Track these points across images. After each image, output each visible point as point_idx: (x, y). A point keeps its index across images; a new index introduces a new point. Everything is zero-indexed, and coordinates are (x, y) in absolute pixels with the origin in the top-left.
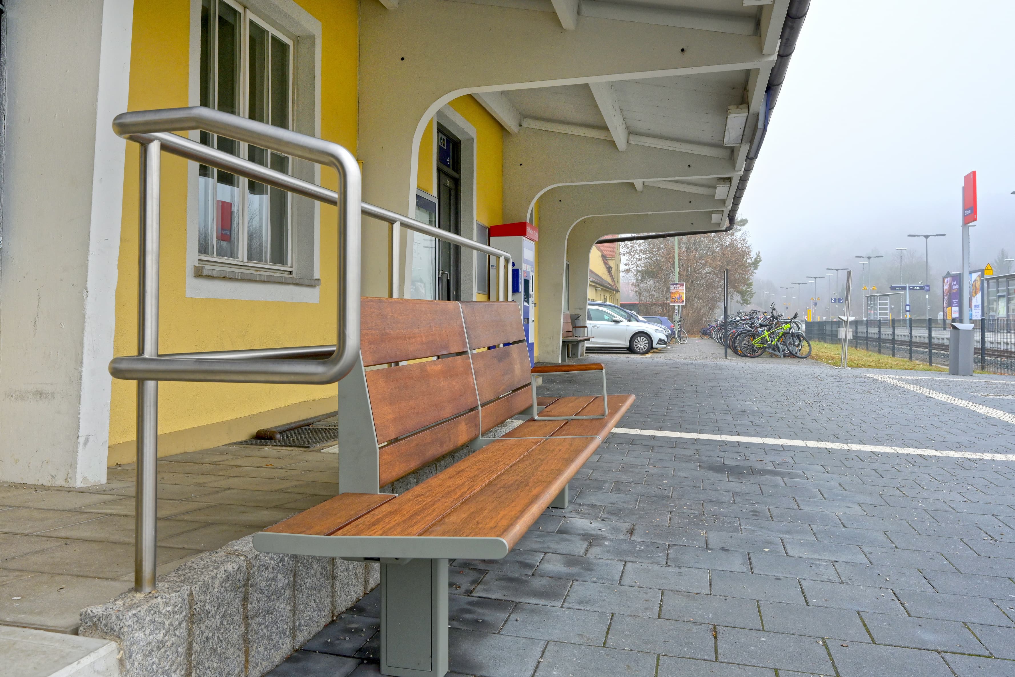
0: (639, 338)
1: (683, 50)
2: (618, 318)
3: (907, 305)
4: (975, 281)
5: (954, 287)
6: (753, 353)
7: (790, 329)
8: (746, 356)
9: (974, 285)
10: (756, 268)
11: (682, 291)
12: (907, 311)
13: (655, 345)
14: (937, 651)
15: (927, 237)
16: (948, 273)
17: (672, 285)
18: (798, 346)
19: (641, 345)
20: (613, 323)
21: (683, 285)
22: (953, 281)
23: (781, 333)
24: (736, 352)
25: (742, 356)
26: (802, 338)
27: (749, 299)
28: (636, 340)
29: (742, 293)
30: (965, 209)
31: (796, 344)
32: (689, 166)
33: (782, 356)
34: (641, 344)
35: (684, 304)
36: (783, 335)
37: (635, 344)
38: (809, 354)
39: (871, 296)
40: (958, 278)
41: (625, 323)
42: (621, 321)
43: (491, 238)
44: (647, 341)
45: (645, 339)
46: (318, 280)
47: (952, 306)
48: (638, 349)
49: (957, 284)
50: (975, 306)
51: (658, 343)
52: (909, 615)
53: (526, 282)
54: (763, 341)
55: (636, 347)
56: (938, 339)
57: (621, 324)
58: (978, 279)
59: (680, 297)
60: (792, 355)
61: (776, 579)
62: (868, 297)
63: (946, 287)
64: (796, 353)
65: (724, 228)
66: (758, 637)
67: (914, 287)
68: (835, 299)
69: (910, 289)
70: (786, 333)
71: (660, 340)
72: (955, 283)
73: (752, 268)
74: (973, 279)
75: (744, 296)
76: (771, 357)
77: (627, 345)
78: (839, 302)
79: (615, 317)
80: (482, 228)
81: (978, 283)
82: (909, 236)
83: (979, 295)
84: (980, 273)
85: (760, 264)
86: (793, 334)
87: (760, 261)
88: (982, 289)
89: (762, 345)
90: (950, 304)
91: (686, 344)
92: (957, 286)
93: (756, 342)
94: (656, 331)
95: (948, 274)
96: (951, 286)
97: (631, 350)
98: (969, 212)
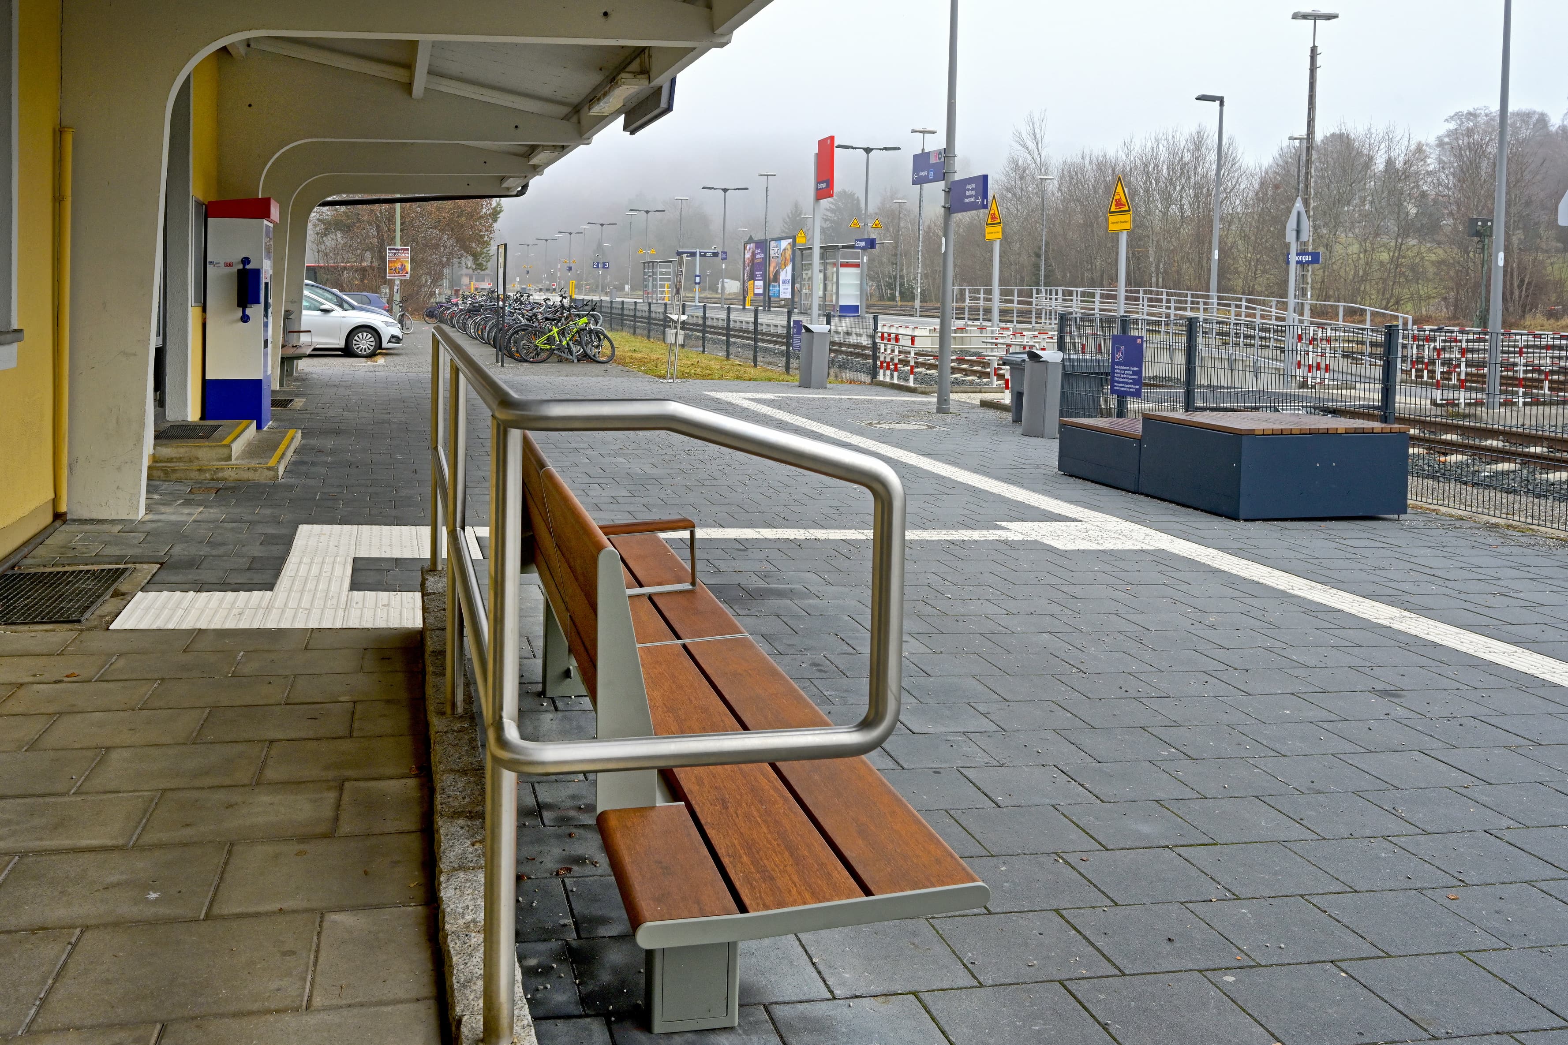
0: (360, 335)
1: (606, 14)
2: (327, 305)
3: (697, 276)
4: (784, 250)
5: (758, 256)
6: (533, 357)
7: (587, 324)
8: (526, 361)
9: (783, 255)
10: (495, 220)
11: (406, 258)
12: (696, 283)
13: (385, 344)
14: (1167, 847)
15: (725, 190)
16: (751, 238)
17: (390, 249)
18: (597, 347)
19: (363, 344)
20: (319, 313)
21: (407, 250)
22: (757, 248)
23: (575, 330)
24: (511, 356)
25: (521, 361)
26: (602, 337)
27: (485, 264)
28: (356, 338)
29: (475, 256)
30: (818, 181)
31: (595, 344)
32: (516, 127)
33: (576, 361)
34: (364, 342)
35: (408, 277)
36: (577, 332)
37: (354, 342)
38: (611, 358)
39: (648, 263)
40: (763, 245)
41: (338, 312)
42: (332, 310)
43: (209, 219)
44: (372, 339)
45: (370, 336)
46: (20, 331)
47: (755, 280)
48: (358, 351)
49: (762, 252)
50: (784, 281)
51: (389, 342)
52: (1103, 801)
53: (266, 284)
54: (550, 340)
55: (355, 347)
56: (742, 322)
57: (332, 314)
58: (789, 247)
59: (403, 267)
60: (586, 358)
61: (935, 772)
62: (644, 263)
63: (748, 255)
64: (594, 356)
65: (515, 193)
66: (996, 867)
67: (705, 253)
68: (598, 263)
69: (701, 255)
70: (582, 330)
71: (393, 336)
72: (759, 251)
73: (490, 221)
74: (782, 248)
75: (478, 259)
76: (560, 361)
77: (342, 345)
78: (604, 267)
79: (323, 304)
80: (199, 204)
81: (789, 253)
82: (704, 188)
83: (789, 268)
84: (791, 240)
85: (501, 215)
86: (591, 331)
87: (501, 211)
88: (793, 261)
89: (548, 347)
90: (752, 277)
91: (412, 333)
92: (762, 255)
93: (540, 342)
94: (387, 323)
95: (751, 240)
96: (754, 255)
97: (347, 352)
98: (823, 185)
